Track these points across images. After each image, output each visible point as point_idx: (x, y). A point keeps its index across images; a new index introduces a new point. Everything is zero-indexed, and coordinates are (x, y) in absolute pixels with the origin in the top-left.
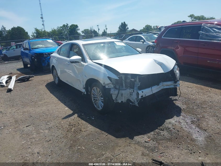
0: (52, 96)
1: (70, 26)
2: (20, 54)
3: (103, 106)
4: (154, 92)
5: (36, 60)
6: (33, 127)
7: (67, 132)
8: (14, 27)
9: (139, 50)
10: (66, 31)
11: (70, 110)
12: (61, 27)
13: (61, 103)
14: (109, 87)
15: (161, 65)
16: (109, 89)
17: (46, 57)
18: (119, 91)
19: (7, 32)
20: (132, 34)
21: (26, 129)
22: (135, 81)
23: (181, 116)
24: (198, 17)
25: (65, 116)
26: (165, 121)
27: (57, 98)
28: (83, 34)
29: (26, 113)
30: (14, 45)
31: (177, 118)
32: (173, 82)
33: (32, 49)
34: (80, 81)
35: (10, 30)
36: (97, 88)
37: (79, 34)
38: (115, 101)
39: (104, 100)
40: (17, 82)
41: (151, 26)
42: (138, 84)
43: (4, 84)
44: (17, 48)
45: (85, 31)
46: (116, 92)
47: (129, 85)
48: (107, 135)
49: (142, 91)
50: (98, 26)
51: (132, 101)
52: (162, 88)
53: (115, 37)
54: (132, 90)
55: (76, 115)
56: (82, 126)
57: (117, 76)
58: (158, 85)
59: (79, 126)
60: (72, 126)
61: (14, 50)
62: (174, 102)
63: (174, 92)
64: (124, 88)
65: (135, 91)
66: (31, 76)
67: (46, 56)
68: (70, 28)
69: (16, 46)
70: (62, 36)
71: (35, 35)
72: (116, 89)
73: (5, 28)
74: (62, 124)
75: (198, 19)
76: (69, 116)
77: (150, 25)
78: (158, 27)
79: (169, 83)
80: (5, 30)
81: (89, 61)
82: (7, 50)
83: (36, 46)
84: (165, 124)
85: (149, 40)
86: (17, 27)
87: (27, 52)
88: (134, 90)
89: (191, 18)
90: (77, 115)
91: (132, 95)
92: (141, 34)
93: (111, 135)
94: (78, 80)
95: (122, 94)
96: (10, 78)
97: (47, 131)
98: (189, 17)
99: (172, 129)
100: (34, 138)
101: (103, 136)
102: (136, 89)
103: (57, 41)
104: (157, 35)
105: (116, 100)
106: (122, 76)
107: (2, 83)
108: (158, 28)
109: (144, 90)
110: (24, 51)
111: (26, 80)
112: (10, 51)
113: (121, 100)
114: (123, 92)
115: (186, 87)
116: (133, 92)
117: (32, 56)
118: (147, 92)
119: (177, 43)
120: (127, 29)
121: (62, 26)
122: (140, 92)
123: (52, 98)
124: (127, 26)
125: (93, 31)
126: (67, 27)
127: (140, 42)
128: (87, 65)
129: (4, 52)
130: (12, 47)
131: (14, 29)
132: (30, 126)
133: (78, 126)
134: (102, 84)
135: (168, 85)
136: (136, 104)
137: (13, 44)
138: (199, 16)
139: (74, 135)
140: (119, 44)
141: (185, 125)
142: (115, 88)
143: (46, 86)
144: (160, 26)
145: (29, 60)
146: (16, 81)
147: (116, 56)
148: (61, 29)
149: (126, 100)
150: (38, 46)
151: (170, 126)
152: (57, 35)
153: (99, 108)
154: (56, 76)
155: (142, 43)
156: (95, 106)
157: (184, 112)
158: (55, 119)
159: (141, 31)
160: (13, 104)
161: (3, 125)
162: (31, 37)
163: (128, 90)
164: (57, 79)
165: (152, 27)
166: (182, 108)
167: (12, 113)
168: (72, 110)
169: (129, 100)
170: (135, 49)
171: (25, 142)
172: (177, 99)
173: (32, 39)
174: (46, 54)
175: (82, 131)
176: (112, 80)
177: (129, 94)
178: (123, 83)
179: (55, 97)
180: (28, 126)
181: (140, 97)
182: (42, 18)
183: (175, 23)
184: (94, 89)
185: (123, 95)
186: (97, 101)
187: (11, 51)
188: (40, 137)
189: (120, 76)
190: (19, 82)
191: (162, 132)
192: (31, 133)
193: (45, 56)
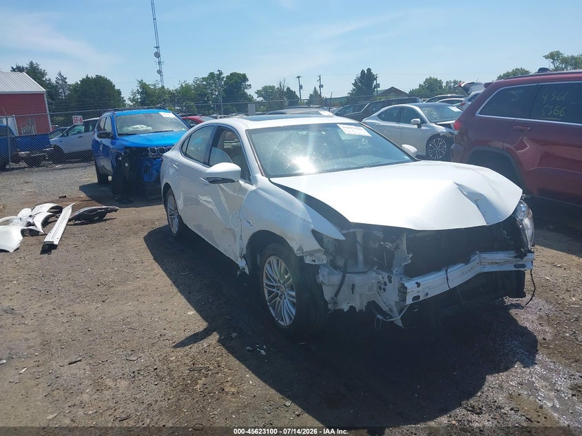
0: (157, 268)
1: (227, 77)
2: (90, 147)
3: (295, 317)
4: (454, 284)
5: (127, 165)
6: (88, 367)
7: (182, 391)
8: (87, 77)
9: (411, 149)
10: (216, 91)
11: (199, 317)
12: (203, 78)
13: (179, 294)
14: (314, 261)
15: (478, 200)
16: (315, 269)
17: (155, 159)
18: (344, 278)
19: (69, 89)
20: (389, 103)
21: (67, 372)
22: (397, 248)
23: (536, 364)
24: (573, 58)
25: (184, 335)
26: (484, 379)
27: (169, 275)
28: (261, 99)
29: (78, 319)
30: (79, 123)
31: (525, 370)
32: (513, 254)
33: (119, 135)
34: (234, 233)
35: (77, 83)
36: (278, 261)
37: (249, 99)
38: (330, 306)
39: (297, 296)
40: (72, 223)
41: (440, 82)
42: (404, 256)
43: (39, 227)
44: (87, 130)
45: (266, 91)
46: (336, 278)
47: (375, 259)
48: (298, 415)
49: (418, 281)
50: (298, 77)
51: (385, 308)
52: (479, 270)
53: (342, 108)
54: (386, 275)
55: (215, 337)
56: (226, 376)
57: (340, 231)
58: (466, 261)
59: (220, 374)
60: (200, 371)
61: (78, 135)
62: (513, 312)
63: (514, 283)
64: (361, 267)
65: (395, 279)
66: (111, 207)
67: (153, 156)
68: (226, 83)
69: (86, 125)
70: (205, 102)
71: (137, 99)
72: (336, 267)
73: (66, 79)
74: (172, 362)
75: (572, 65)
76: (196, 338)
77: (439, 79)
78: (462, 85)
79: (500, 256)
80: (66, 83)
81: (262, 180)
82: (63, 136)
83: (130, 129)
84: (485, 388)
85: (436, 119)
86: (94, 76)
87: (106, 142)
88: (393, 276)
89: (553, 62)
90: (218, 337)
91: (384, 290)
92: (414, 101)
93: (311, 417)
94: (230, 229)
95: (353, 285)
96: (57, 211)
97: (123, 384)
98: (547, 57)
99: (506, 409)
100: (82, 405)
101: (288, 415)
102: (397, 275)
103: (189, 115)
104: (458, 107)
105: (335, 303)
106: (354, 232)
107: (34, 225)
108: (460, 86)
109: (423, 279)
110: (99, 140)
111: (95, 219)
112: (70, 137)
113: (350, 305)
114: (358, 279)
115: (549, 266)
116: (388, 283)
117: (118, 155)
118: (432, 285)
119: (522, 131)
120: (375, 87)
121: (206, 76)
122: (410, 285)
123: (157, 278)
124: (376, 79)
125: (285, 90)
126: (219, 79)
127: (410, 123)
128: (255, 191)
129: (54, 140)
130: (76, 128)
131: (86, 82)
132: (80, 361)
133: (218, 373)
134: (295, 249)
135: (497, 261)
136: (397, 319)
137: (78, 120)
138: (576, 55)
139: (201, 406)
140: (351, 130)
141: (550, 400)
142: (333, 265)
143: (146, 239)
144: (465, 81)
145: (110, 164)
146: (70, 220)
147: (340, 167)
148: (204, 83)
149: (365, 304)
150: (135, 127)
151: (501, 399)
152: (192, 100)
153: (282, 320)
154: (173, 213)
155: (416, 126)
156: (272, 311)
157: (546, 351)
158: (153, 345)
159: (412, 93)
160: (48, 289)
161: (8, 351)
162: (128, 102)
163: (374, 275)
164: (177, 220)
165: (444, 84)
166: (540, 338)
167: (41, 315)
168: (205, 318)
169: (373, 306)
170: (397, 147)
171: (55, 415)
172: (523, 304)
173: (131, 108)
174: (153, 151)
175: (227, 393)
176: (325, 240)
177: (375, 288)
178: (359, 252)
179: (164, 273)
180: (74, 363)
181: (409, 301)
182: (157, 55)
183: (507, 76)
184: (270, 263)
185: (357, 289)
186: (278, 299)
187: (72, 138)
188: (100, 404)
189: (350, 231)
190: (77, 222)
191: (475, 417)
192: (80, 387)
193: (151, 154)
